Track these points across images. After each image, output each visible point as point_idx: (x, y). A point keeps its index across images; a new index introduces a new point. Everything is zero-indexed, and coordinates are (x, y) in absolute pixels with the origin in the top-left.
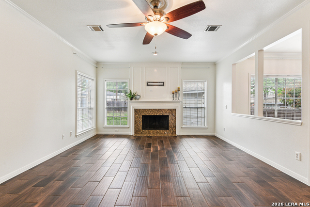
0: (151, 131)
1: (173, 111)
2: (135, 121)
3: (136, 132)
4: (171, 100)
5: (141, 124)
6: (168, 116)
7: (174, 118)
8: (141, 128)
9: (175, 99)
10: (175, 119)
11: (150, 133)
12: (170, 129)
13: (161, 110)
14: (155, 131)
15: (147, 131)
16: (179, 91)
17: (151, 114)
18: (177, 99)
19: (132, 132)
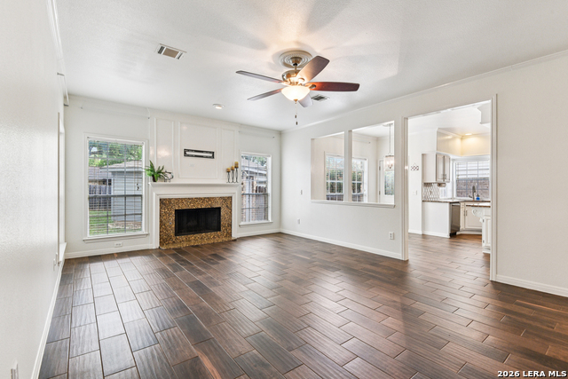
0: (192, 237)
1: (228, 200)
2: (161, 221)
3: (162, 241)
4: (224, 182)
5: (173, 226)
6: (219, 208)
7: (228, 211)
8: (172, 233)
9: (231, 181)
10: (231, 212)
11: (189, 241)
12: (222, 229)
13: (209, 199)
14: (198, 236)
15: (184, 237)
16: (236, 167)
17: (192, 206)
18: (235, 180)
19: (154, 243)
